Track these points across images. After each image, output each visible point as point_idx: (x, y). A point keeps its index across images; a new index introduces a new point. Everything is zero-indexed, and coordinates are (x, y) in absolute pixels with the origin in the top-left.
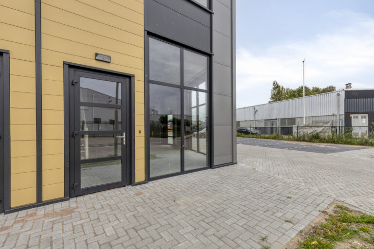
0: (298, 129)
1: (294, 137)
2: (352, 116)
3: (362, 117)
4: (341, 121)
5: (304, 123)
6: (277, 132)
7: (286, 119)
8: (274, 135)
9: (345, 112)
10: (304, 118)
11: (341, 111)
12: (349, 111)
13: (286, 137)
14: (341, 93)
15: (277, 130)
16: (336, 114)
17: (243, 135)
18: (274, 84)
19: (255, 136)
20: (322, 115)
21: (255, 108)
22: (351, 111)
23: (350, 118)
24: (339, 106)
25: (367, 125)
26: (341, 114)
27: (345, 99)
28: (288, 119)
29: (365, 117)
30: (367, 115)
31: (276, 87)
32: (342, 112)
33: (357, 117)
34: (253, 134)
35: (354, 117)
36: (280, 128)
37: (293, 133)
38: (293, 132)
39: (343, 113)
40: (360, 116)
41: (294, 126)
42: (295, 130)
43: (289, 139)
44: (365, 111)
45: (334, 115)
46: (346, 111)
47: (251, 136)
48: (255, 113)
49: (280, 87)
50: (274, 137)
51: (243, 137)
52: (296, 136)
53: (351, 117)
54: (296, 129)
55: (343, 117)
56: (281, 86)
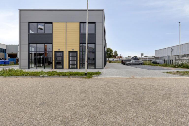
21: (172, 48)
48: (172, 51)
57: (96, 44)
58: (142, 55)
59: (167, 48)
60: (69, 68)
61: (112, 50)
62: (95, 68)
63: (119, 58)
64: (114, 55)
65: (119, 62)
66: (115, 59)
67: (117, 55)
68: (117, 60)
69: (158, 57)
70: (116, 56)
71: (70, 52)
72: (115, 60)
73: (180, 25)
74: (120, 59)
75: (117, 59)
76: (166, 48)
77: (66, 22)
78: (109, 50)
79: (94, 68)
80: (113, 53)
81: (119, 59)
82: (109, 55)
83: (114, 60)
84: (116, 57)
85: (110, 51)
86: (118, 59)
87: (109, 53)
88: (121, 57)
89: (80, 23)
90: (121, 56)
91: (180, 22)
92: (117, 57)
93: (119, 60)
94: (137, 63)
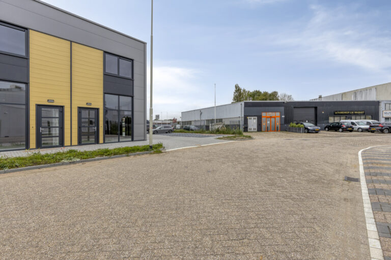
1: (210, 132)
2: (248, 118)
3: (254, 119)
12: (246, 115)
13: (207, 132)
14: (242, 103)
15: (204, 127)
18: (236, 86)
20: (234, 117)
21: (200, 111)
23: (247, 119)
24: (242, 112)
27: (244, 107)
28: (219, 119)
29: (255, 119)
30: (256, 117)
31: (238, 89)
32: (243, 116)
33: (251, 119)
34: (192, 130)
40: (252, 118)
44: (255, 115)
45: (239, 117)
48: (201, 115)
49: (241, 89)
55: (243, 119)
57: (134, 98)
58: (157, 117)
60: (80, 143)
62: (133, 140)
69: (191, 122)
71: (80, 109)
77: (71, 42)
79: (130, 139)
89: (105, 52)
94: (167, 130)
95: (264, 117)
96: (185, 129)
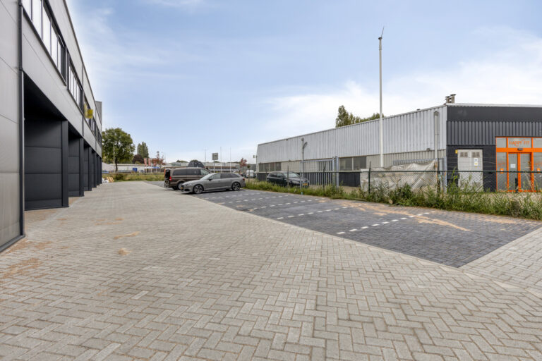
0: (369, 178)
1: (362, 193)
2: (458, 152)
3: (474, 156)
4: (441, 161)
5: (382, 166)
6: (334, 182)
7: (351, 157)
8: (327, 187)
9: (448, 146)
10: (382, 156)
11: (441, 144)
12: (453, 144)
14: (440, 111)
15: (333, 178)
16: (433, 149)
17: (276, 187)
18: (340, 110)
19: (295, 189)
20: (409, 151)
21: (303, 140)
22: (456, 143)
23: (455, 157)
24: (438, 135)
25: (481, 169)
26: (441, 148)
27: (447, 122)
28: (354, 157)
29: (478, 155)
30: (480, 151)
31: (343, 114)
32: (443, 145)
33: (466, 155)
34: (292, 185)
35: (462, 155)
36: (338, 175)
37: (361, 185)
38: (362, 181)
39: (445, 147)
40: (470, 152)
41: (362, 170)
42: (364, 178)
43: (353, 198)
44: (477, 144)
45: (429, 150)
46: (449, 144)
47: (289, 189)
48: (303, 148)
49: (347, 115)
50: (328, 192)
51: (276, 191)
52: (366, 190)
53: (457, 154)
54: (367, 175)
55: (444, 155)
56: (350, 115)
58: (215, 156)
59: (290, 138)
61: (131, 137)
63: (152, 164)
64: (135, 153)
65: (154, 176)
66: (141, 168)
67: (147, 156)
68: (148, 170)
70: (142, 157)
72: (142, 171)
73: (380, 49)
74: (158, 166)
75: (146, 168)
76: (287, 140)
78: (119, 135)
80: (132, 149)
81: (155, 166)
82: (120, 151)
83: (135, 170)
84: (143, 162)
85: (123, 138)
86: (149, 167)
87: (117, 146)
88: (158, 161)
90: (160, 157)
91: (380, 39)
92: (145, 159)
93: (154, 170)
94: (226, 183)
95: (502, 150)
96: (271, 181)
